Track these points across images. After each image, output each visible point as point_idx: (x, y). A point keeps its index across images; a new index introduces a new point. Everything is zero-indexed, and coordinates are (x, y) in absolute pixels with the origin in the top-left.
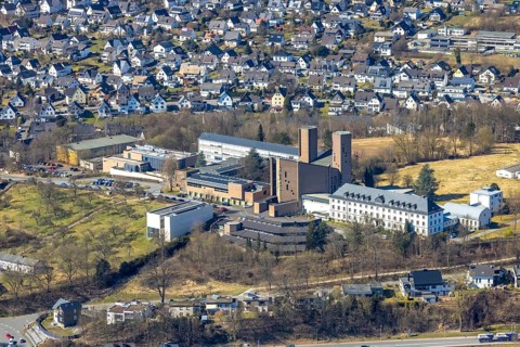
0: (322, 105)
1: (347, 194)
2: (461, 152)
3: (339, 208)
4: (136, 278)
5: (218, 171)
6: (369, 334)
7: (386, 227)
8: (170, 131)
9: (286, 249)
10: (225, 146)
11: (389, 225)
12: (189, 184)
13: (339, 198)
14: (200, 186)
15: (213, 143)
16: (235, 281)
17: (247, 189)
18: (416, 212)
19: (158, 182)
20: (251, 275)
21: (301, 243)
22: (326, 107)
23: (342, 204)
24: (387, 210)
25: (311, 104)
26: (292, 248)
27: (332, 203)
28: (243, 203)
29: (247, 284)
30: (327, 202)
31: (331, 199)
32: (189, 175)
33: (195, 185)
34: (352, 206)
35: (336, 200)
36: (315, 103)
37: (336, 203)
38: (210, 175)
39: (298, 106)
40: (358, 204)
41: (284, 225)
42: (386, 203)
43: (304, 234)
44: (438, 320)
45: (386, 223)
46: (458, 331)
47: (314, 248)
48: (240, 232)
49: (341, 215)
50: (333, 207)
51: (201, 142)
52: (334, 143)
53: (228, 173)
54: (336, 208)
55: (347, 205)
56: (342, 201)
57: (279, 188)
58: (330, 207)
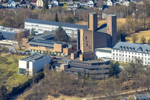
0: (62, 5)
1: (121, 47)
3: (117, 55)
4: (21, 96)
5: (43, 38)
7: (144, 64)
8: (6, 18)
9: (99, 77)
10: (40, 25)
11: (146, 63)
12: (31, 45)
13: (117, 49)
14: (37, 46)
15: (33, 24)
16: (74, 95)
17: (64, 46)
19: (10, 45)
20: (82, 92)
21: (106, 73)
22: (65, 6)
23: (118, 53)
24: (144, 55)
25: (57, 4)
26: (102, 76)
27: (113, 52)
29: (81, 97)
30: (110, 52)
31: (112, 50)
32: (30, 40)
33: (34, 46)
34: (125, 53)
35: (115, 51)
36: (59, 4)
37: (115, 52)
38: (41, 40)
39: (51, 6)
40: (128, 52)
41: (93, 64)
42: (144, 51)
43: (107, 68)
45: (144, 62)
47: (113, 75)
48: (70, 69)
49: (119, 58)
50: (114, 54)
51: (26, 23)
52: (108, 21)
53: (49, 39)
54: (115, 55)
55: (121, 53)
56: (118, 51)
57: (83, 45)
58: (112, 54)
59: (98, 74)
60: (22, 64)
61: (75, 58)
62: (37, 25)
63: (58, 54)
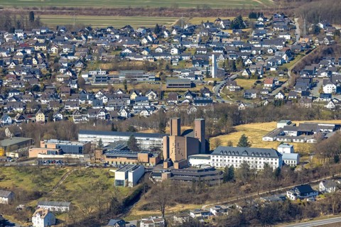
1: (222, 152)
2: (223, 131)
3: (217, 160)
6: (289, 221)
7: (251, 168)
10: (98, 136)
12: (108, 157)
13: (217, 154)
14: (116, 157)
15: (90, 136)
17: (151, 156)
18: (270, 157)
23: (219, 158)
24: (250, 158)
27: (212, 158)
28: (148, 164)
30: (209, 158)
31: (211, 156)
32: (103, 152)
33: (113, 157)
34: (227, 158)
35: (215, 156)
37: (215, 158)
38: (116, 151)
40: (231, 157)
41: (199, 171)
42: (250, 154)
44: (320, 211)
46: (332, 215)
48: (173, 178)
49: (219, 164)
50: (213, 160)
51: (80, 136)
52: (196, 125)
53: (124, 149)
54: (215, 161)
55: (223, 158)
56: (219, 156)
57: (174, 153)
58: (211, 161)
59: (214, 180)
60: (120, 176)
61: (168, 167)
62: (95, 136)
63: (144, 164)
